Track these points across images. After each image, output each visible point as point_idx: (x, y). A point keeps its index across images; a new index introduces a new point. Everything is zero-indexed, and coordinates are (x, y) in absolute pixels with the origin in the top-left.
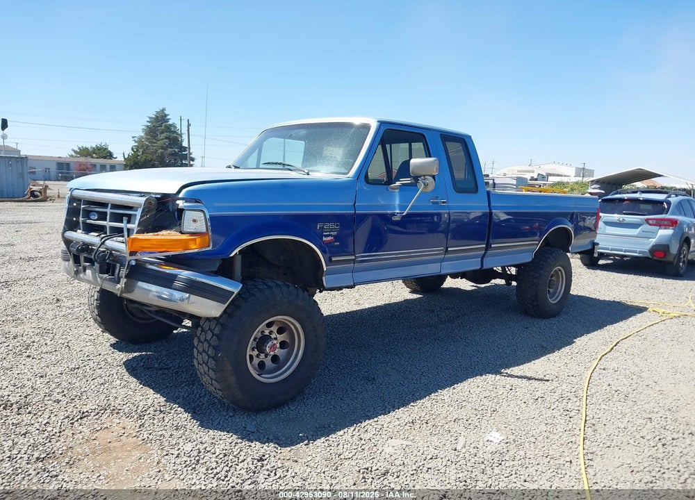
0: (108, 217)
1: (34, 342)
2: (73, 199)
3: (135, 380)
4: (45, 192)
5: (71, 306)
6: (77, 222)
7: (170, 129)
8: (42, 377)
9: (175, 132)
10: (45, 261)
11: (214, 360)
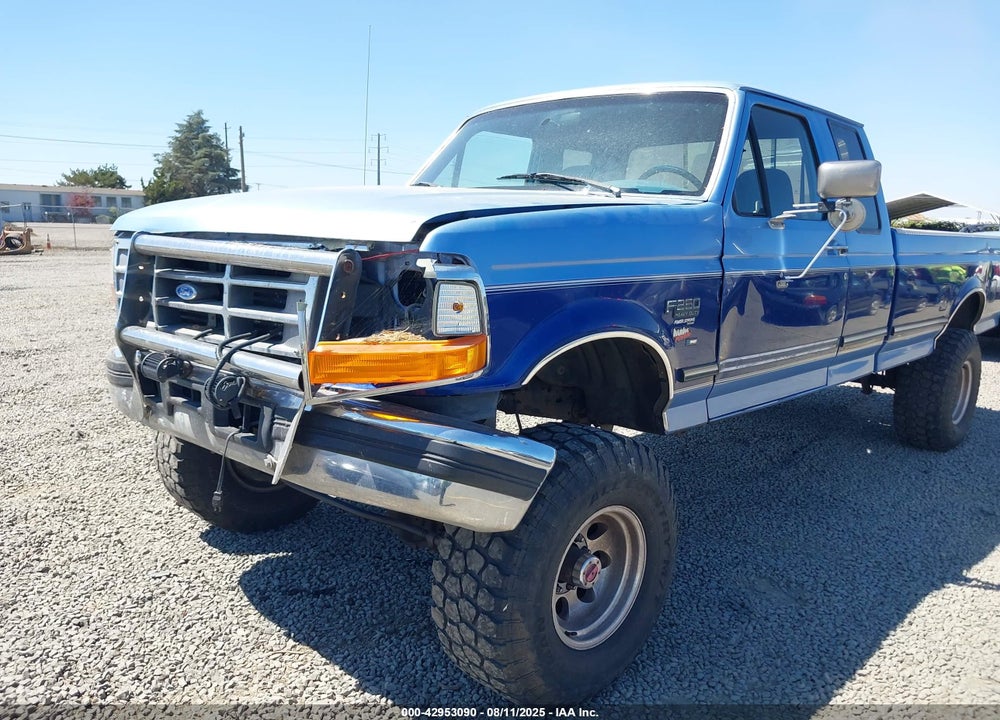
0: (226, 297)
1: (51, 534)
2: (137, 256)
3: (273, 626)
4: (28, 239)
5: (107, 447)
6: (147, 306)
7: (210, 142)
8: (80, 625)
9: (217, 147)
10: (44, 357)
11: (492, 618)
